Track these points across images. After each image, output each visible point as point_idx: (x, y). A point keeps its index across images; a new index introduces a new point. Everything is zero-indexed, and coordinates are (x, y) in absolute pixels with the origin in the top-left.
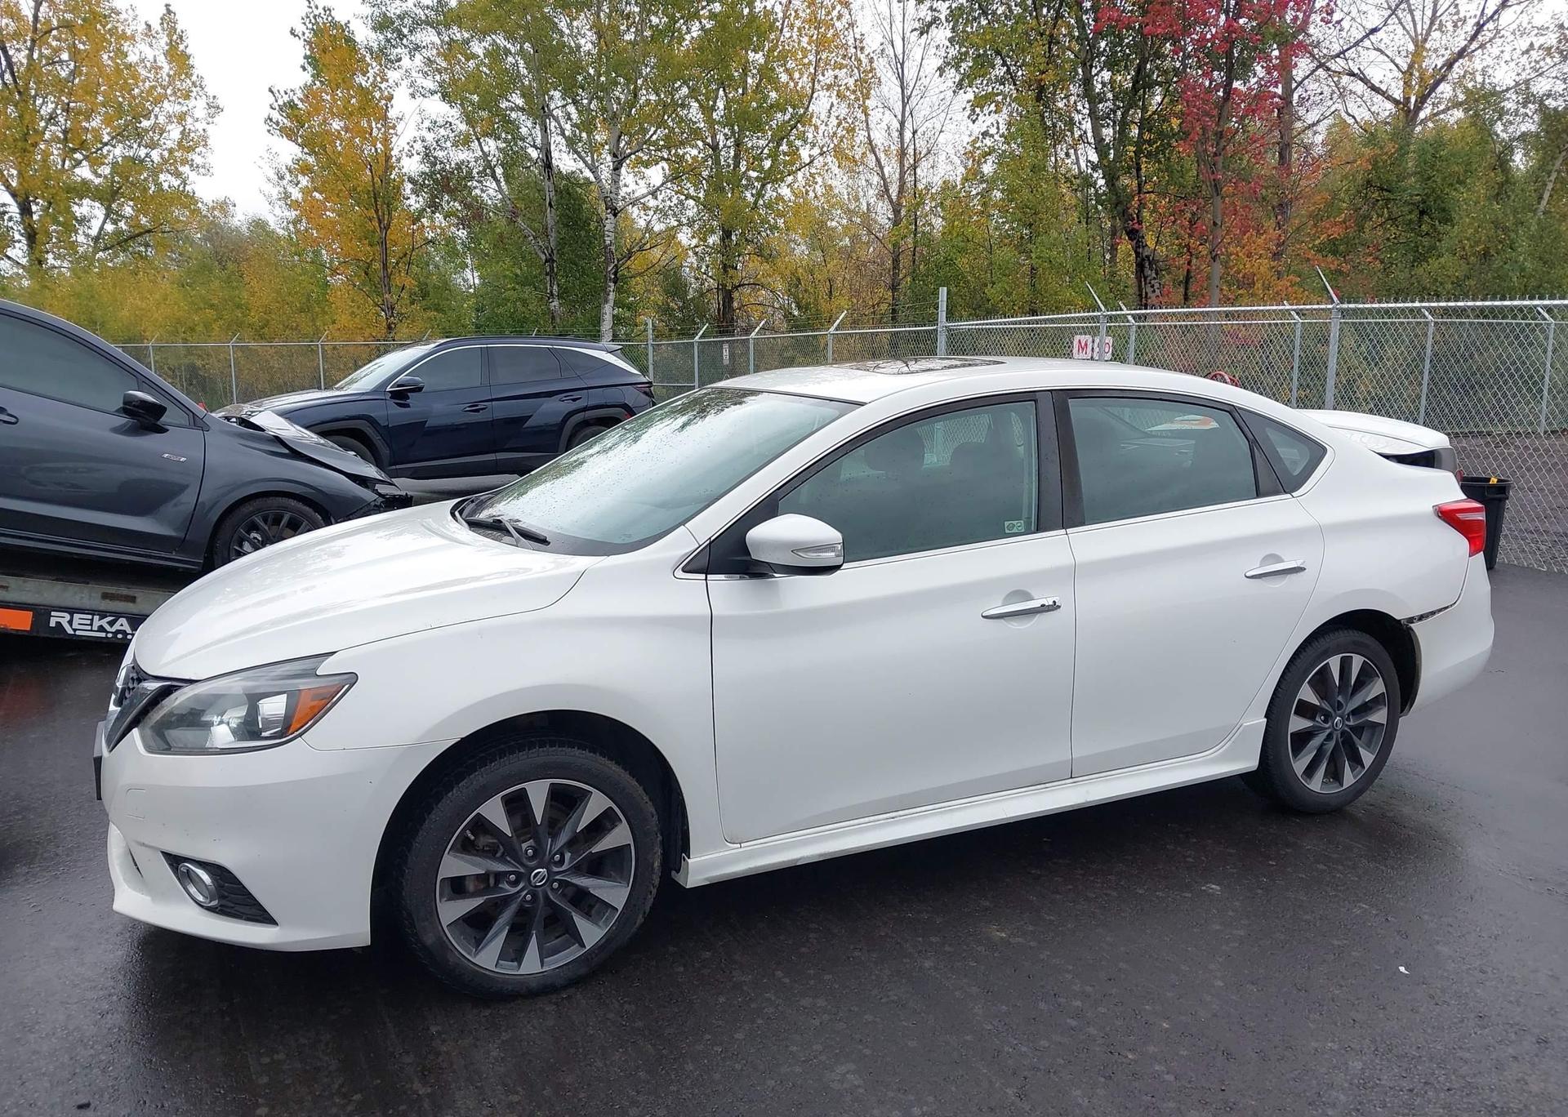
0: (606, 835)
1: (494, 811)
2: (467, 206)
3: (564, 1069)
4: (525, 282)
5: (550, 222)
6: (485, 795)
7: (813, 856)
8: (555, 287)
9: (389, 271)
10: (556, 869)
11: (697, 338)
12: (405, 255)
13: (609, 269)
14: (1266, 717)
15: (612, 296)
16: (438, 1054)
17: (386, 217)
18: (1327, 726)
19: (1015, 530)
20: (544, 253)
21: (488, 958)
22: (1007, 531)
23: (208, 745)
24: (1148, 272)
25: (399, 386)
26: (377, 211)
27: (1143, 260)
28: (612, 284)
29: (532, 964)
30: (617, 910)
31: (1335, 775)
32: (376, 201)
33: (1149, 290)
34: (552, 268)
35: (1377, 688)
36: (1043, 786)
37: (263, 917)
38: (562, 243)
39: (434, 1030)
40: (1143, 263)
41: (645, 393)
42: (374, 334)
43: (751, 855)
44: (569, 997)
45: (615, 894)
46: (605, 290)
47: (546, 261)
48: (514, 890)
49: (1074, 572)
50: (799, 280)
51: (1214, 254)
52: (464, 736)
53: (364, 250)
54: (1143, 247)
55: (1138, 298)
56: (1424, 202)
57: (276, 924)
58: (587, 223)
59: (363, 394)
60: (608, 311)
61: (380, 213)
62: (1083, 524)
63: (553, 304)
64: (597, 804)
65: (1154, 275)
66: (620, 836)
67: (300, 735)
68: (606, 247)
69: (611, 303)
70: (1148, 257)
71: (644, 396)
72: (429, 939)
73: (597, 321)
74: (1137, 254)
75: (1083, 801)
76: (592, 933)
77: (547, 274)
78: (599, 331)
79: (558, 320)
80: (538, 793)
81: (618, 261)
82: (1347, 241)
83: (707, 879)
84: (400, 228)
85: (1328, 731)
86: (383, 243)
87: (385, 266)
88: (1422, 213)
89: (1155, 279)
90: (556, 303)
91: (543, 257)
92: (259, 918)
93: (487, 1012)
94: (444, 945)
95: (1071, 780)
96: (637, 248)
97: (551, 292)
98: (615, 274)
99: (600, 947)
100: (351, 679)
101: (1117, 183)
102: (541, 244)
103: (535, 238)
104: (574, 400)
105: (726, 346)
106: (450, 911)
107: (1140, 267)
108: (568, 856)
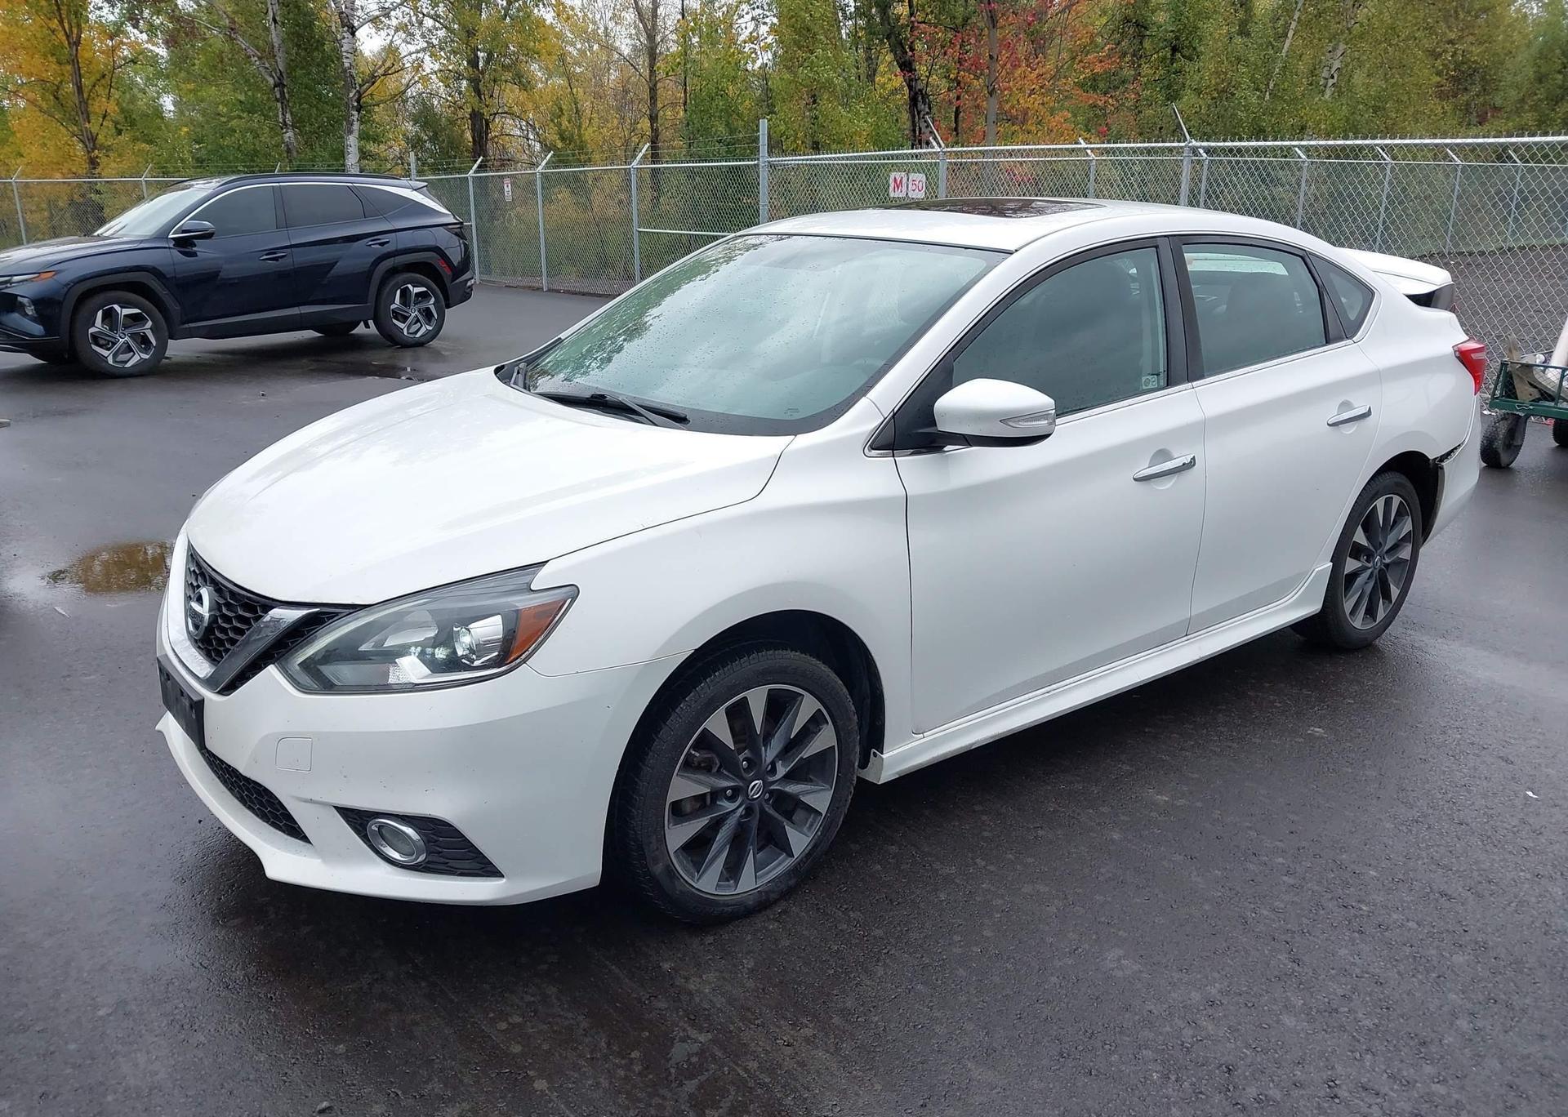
0: (813, 738)
1: (718, 725)
2: (172, 18)
3: (835, 992)
4: (251, 108)
5: (276, 41)
6: (709, 708)
7: (985, 739)
8: (288, 116)
9: (85, 96)
10: (771, 779)
11: (471, 171)
12: (104, 76)
13: (351, 95)
14: (1331, 561)
15: (356, 126)
16: (690, 994)
17: (75, 30)
18: (1370, 565)
19: (1150, 386)
20: (272, 76)
21: (708, 882)
22: (1144, 387)
23: (391, 681)
24: (921, 106)
25: (184, 232)
26: (61, 22)
27: (916, 94)
28: (355, 113)
29: (749, 882)
30: (821, 814)
31: (1371, 612)
32: (59, 9)
33: (923, 125)
34: (282, 93)
35: (1407, 526)
36: (1165, 646)
37: (485, 868)
38: (291, 67)
39: (666, 966)
40: (917, 98)
41: (456, 234)
42: (74, 170)
43: (934, 744)
44: (785, 912)
45: (820, 799)
46: (347, 118)
47: (275, 86)
48: (731, 806)
49: (1203, 429)
50: (561, 110)
51: (991, 88)
52: (697, 647)
53: (51, 71)
54: (916, 80)
55: (912, 133)
56: (1177, 38)
57: (503, 876)
58: (321, 43)
59: (141, 242)
60: (352, 141)
61: (66, 25)
62: (1202, 377)
63: (288, 135)
64: (809, 706)
65: (927, 110)
66: (826, 738)
67: (524, 661)
68: (345, 71)
69: (356, 134)
70: (921, 90)
71: (456, 238)
72: (658, 869)
73: (341, 155)
74: (910, 87)
75: (1198, 658)
76: (799, 841)
77: (277, 100)
78: (344, 165)
79: (295, 153)
80: (757, 700)
81: (361, 86)
82: (1108, 76)
83: (897, 773)
84: (95, 45)
85: (1370, 570)
86: (74, 61)
87: (80, 89)
88: (1175, 50)
89: (928, 113)
90: (290, 134)
91: (271, 81)
92: (480, 872)
93: (710, 939)
94: (671, 872)
95: (1185, 638)
96: (381, 71)
97: (284, 121)
98: (358, 101)
99: (809, 855)
100: (572, 592)
101: (890, 12)
102: (267, 65)
103: (260, 58)
104: (382, 244)
105: (507, 181)
106: (677, 835)
107: (913, 101)
108: (779, 765)
